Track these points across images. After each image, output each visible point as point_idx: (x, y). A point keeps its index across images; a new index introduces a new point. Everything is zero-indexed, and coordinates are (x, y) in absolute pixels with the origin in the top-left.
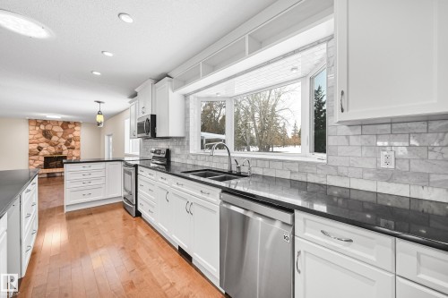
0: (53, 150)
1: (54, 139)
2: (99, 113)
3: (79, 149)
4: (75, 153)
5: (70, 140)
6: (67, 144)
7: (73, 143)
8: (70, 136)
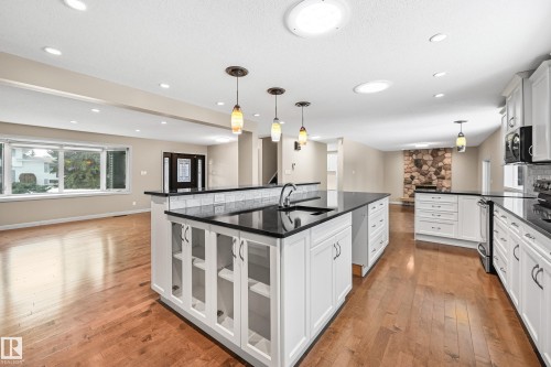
0: (423, 179)
1: (425, 168)
2: (461, 135)
3: (450, 179)
4: (445, 183)
5: (440, 169)
6: (437, 173)
7: (443, 172)
8: (440, 164)
